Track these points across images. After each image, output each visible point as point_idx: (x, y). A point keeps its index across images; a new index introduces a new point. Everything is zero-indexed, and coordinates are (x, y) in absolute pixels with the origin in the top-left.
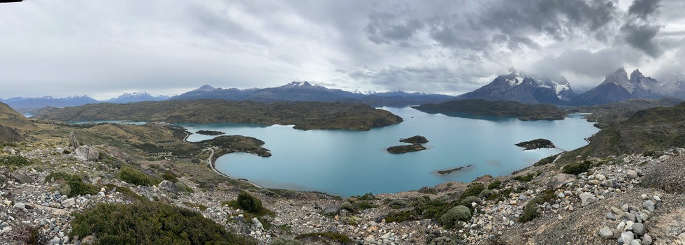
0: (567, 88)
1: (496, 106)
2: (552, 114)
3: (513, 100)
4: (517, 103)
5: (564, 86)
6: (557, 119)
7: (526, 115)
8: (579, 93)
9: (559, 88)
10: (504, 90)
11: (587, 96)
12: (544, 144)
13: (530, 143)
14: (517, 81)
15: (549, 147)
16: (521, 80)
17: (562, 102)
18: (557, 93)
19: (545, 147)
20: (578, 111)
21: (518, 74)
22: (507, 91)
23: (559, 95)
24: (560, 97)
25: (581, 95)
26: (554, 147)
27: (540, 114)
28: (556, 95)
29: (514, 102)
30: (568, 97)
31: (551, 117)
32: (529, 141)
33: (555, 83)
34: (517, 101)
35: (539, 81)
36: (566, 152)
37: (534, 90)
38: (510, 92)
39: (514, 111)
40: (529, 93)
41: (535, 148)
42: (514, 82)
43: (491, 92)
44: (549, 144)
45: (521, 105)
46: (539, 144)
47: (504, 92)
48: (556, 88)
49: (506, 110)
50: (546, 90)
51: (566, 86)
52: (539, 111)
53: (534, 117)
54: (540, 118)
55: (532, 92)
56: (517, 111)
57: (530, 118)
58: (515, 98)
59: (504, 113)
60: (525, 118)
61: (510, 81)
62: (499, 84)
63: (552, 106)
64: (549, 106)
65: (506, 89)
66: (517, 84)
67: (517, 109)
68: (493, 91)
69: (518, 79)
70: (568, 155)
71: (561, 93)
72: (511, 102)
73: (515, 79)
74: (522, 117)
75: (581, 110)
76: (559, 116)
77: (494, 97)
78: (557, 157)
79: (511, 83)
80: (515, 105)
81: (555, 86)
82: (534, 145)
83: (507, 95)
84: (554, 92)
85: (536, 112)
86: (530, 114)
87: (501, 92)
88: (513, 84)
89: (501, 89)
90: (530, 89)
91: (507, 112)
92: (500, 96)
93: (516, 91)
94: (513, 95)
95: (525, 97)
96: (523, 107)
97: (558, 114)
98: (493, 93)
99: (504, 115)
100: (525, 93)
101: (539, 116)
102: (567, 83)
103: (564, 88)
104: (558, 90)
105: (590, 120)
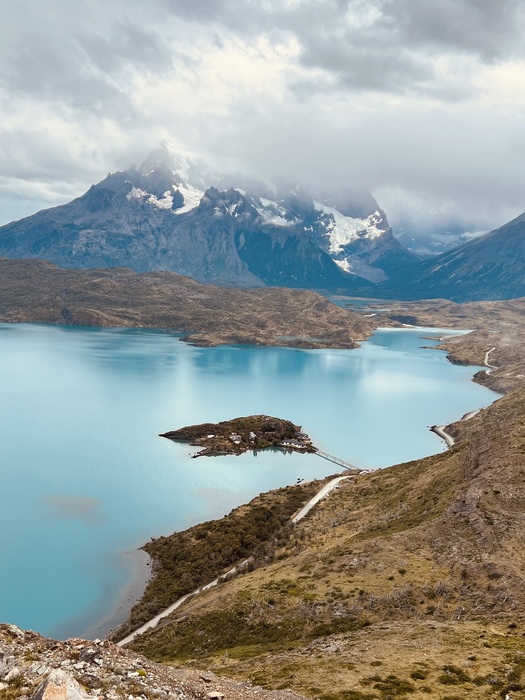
0: (376, 232)
1: (95, 287)
2: (309, 325)
3: (162, 268)
4: (178, 280)
5: (365, 223)
6: (328, 346)
7: (211, 327)
8: (422, 251)
9: (341, 233)
10: (128, 230)
11: (459, 263)
12: (275, 435)
13: (222, 429)
14: (178, 201)
15: (291, 449)
16: (193, 198)
17: (351, 285)
18: (335, 248)
19: (276, 447)
20: (413, 321)
21: (182, 174)
22: (140, 235)
23: (341, 256)
24: (344, 265)
25: (433, 261)
26: (311, 450)
27: (262, 325)
28: (328, 258)
29: (168, 278)
30: (377, 265)
31: (304, 337)
32: (215, 422)
33: (327, 210)
34: (181, 272)
35: (266, 203)
36: (354, 474)
37: (242, 236)
38: (152, 236)
39: (165, 311)
40: (224, 246)
41: (238, 449)
42: (167, 202)
43: (74, 236)
44: (290, 438)
45: (194, 288)
46: (253, 435)
47: (129, 239)
48: (331, 230)
49: (134, 305)
50: (291, 238)
51: (372, 223)
52: (259, 312)
53: (242, 334)
54: (262, 340)
55: (238, 245)
56: (178, 309)
57: (224, 338)
58: (172, 263)
59: (125, 317)
60: (207, 337)
61: (153, 199)
62: (108, 205)
63: (313, 295)
64: (301, 298)
65: (135, 228)
66: (179, 211)
67: (176, 301)
68: (83, 232)
69: (182, 190)
70: (361, 485)
71: (350, 250)
72: (154, 275)
73: (172, 190)
74: (195, 332)
75: (427, 317)
76: (339, 334)
77: (87, 254)
78: (319, 489)
79: (155, 206)
80: (168, 289)
81: (327, 223)
82: (233, 437)
83: (140, 248)
84: (321, 247)
85: (249, 317)
86: (225, 323)
87: (118, 235)
88: (162, 210)
89: (119, 227)
90: (227, 232)
91: (138, 313)
92: (111, 251)
93: (175, 239)
94: (165, 252)
95: (209, 258)
96: (202, 296)
97: (335, 329)
98: (83, 240)
99: (126, 322)
100: (210, 247)
101: (262, 332)
102: (377, 213)
103: (364, 232)
104: (338, 238)
105: (462, 358)
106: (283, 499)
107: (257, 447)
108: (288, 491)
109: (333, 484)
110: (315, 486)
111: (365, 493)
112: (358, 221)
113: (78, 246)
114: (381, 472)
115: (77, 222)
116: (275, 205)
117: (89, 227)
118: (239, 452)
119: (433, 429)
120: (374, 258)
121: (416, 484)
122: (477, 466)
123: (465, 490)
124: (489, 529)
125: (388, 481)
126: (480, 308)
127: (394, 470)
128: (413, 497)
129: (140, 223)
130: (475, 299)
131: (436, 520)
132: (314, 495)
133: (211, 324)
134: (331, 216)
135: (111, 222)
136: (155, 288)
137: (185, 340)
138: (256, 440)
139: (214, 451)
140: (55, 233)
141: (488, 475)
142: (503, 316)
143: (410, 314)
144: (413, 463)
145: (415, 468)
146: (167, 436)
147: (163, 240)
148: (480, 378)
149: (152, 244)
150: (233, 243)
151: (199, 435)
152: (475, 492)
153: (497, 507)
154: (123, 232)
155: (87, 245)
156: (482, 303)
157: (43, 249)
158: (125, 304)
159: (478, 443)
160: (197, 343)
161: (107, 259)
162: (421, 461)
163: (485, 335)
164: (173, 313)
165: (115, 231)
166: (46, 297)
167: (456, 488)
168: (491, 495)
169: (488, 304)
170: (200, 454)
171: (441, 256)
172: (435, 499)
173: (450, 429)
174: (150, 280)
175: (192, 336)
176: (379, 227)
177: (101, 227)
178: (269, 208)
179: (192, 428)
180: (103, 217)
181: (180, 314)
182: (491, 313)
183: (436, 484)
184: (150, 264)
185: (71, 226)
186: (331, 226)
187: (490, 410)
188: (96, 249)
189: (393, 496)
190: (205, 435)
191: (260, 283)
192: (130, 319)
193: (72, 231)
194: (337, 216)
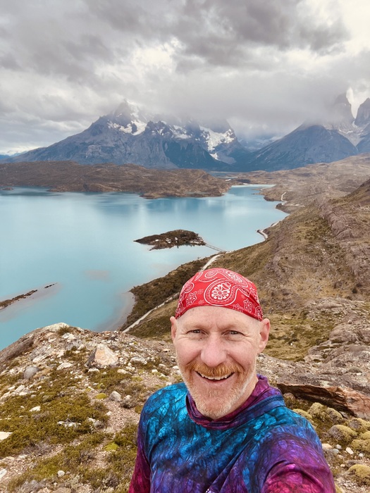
0: (230, 140)
1: (98, 173)
2: (200, 186)
3: (129, 162)
4: (137, 168)
5: (225, 135)
6: (209, 195)
7: (154, 189)
8: (251, 148)
9: (213, 141)
10: (111, 144)
11: (268, 153)
12: (186, 238)
13: (162, 237)
14: (135, 128)
15: (194, 244)
16: (141, 127)
17: (219, 166)
18: (211, 148)
19: (187, 243)
20: (248, 182)
21: (135, 115)
22: (117, 146)
23: (213, 152)
24: (215, 156)
25: (257, 153)
27: (178, 187)
28: (207, 153)
29: (132, 167)
30: (230, 155)
31: (198, 192)
32: (159, 234)
33: (206, 130)
34: (138, 164)
35: (176, 128)
36: (223, 253)
37: (166, 145)
38: (123, 147)
39: (132, 183)
40: (158, 150)
41: (170, 246)
42: (129, 130)
43: (86, 149)
44: (194, 239)
45: (145, 171)
46: (176, 239)
47: (112, 148)
48: (208, 140)
49: (117, 181)
50: (190, 145)
51: (228, 135)
52: (176, 181)
53: (168, 192)
54: (178, 194)
55: (164, 148)
56: (137, 182)
57: (160, 194)
58: (134, 159)
59: (113, 187)
60: (152, 194)
61: (122, 128)
62: (101, 132)
63: (201, 172)
64: (196, 173)
65: (115, 143)
66: (136, 134)
67: (137, 178)
68: (90, 146)
69: (136, 123)
70: (226, 258)
71: (218, 149)
72: (126, 166)
73: (131, 123)
74: (147, 192)
75: (255, 179)
76: (214, 189)
77: (93, 157)
78: (208, 261)
79: (123, 132)
80: (133, 172)
81: (206, 136)
82: (168, 240)
83: (118, 153)
84: (204, 148)
85: (171, 184)
86: (161, 187)
87: (107, 147)
88: (127, 134)
89: (107, 143)
90: (159, 143)
91: (119, 184)
92: (104, 155)
93: (134, 148)
94: (130, 154)
95: (151, 157)
96: (149, 175)
97: (212, 187)
98: (90, 150)
99: (114, 189)
100: (151, 151)
101: (178, 191)
102: (230, 130)
103: (224, 140)
104: (212, 143)
105: (271, 198)
106: (191, 266)
107: (179, 244)
108: (194, 263)
109: (213, 259)
110: (205, 260)
111: (228, 261)
112: (221, 134)
113: (89, 153)
114: (235, 252)
115: (87, 142)
116: (181, 128)
117: (93, 144)
118: (170, 247)
119: (258, 231)
120: (229, 152)
121: (251, 256)
122: (278, 247)
123: (272, 258)
124: (283, 274)
125: (238, 256)
126: (279, 174)
127: (241, 251)
128: (249, 262)
129: (117, 141)
130: (276, 170)
131: (260, 272)
132: (205, 264)
133: (154, 188)
134: (208, 133)
135: (102, 141)
136: (126, 172)
137: (142, 196)
138: (178, 241)
139: (159, 247)
140: (77, 147)
141: (282, 251)
142: (290, 177)
143: (247, 179)
144: (249, 247)
145: (250, 249)
146: (137, 241)
147: (129, 149)
148: (279, 207)
149: (123, 151)
150: (162, 148)
151: (152, 240)
152: (277, 258)
153: (287, 265)
154: (109, 145)
155: (92, 153)
156: (279, 172)
157: (71, 156)
158: (113, 181)
159: (278, 237)
160: (148, 197)
161: (102, 159)
162: (253, 246)
163: (281, 187)
164: (136, 184)
165: (105, 145)
166: (75, 179)
167: (269, 257)
168: (284, 259)
169: (282, 172)
170: (153, 249)
171: (260, 150)
172: (260, 263)
173: (266, 231)
174: (124, 169)
175: (146, 194)
176: (231, 137)
177: (98, 143)
178: (179, 130)
179: (148, 237)
180: (99, 138)
181: (139, 184)
182: (284, 176)
183: (259, 256)
184: (123, 161)
185: (84, 144)
186: (208, 138)
187: (284, 222)
188: (96, 154)
189: (241, 262)
190: (154, 240)
191: (176, 167)
192: (115, 187)
193: (85, 146)
194: (211, 132)
